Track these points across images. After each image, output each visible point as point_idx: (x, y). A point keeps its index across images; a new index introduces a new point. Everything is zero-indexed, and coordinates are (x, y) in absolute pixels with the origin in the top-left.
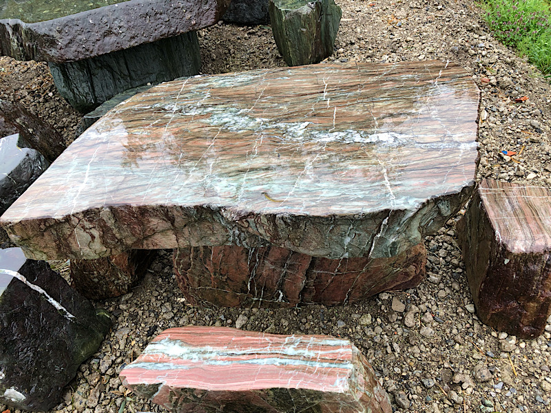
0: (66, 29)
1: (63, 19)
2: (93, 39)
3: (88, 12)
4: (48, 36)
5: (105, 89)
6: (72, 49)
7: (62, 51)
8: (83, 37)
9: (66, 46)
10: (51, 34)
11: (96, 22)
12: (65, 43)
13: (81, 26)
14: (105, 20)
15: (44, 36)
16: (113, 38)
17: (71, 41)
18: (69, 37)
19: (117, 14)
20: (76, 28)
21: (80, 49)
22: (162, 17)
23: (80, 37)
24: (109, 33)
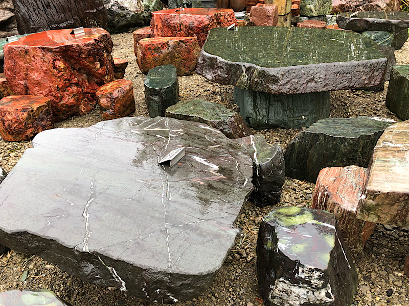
0: (287, 74)
1: (287, 68)
2: (301, 82)
3: (303, 66)
4: (275, 77)
5: (276, 115)
6: (287, 87)
7: (281, 87)
8: (296, 80)
9: (284, 84)
10: (278, 76)
11: (306, 73)
12: (284, 82)
13: (296, 73)
14: (312, 72)
15: (272, 76)
16: (313, 84)
17: (288, 82)
18: (288, 79)
19: (319, 70)
20: (293, 74)
21: (292, 88)
22: (348, 75)
23: (294, 80)
24: (312, 80)
